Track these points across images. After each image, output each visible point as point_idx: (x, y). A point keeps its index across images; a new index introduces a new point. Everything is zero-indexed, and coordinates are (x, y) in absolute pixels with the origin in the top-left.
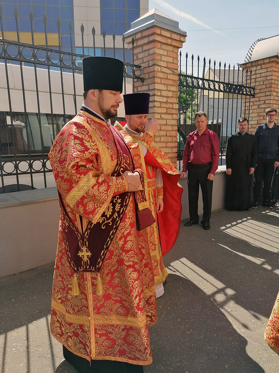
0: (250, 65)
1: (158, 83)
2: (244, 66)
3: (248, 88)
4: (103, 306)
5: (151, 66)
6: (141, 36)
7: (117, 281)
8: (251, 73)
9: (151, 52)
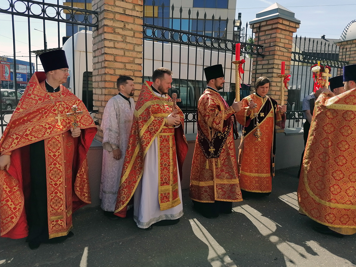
0: (346, 43)
1: (277, 59)
2: (340, 44)
3: (343, 62)
4: (220, 175)
5: (272, 46)
6: (265, 24)
7: (227, 163)
8: (346, 50)
9: (273, 36)
